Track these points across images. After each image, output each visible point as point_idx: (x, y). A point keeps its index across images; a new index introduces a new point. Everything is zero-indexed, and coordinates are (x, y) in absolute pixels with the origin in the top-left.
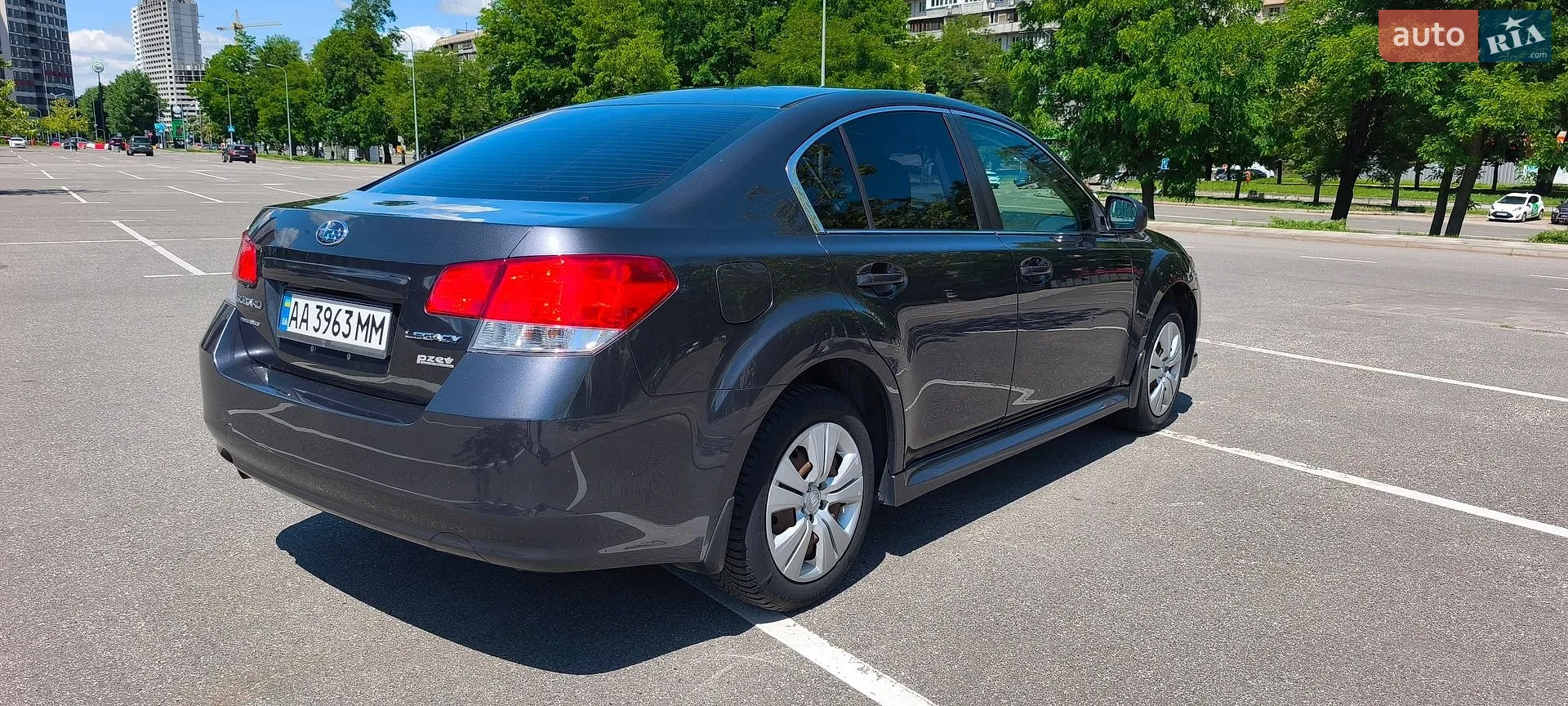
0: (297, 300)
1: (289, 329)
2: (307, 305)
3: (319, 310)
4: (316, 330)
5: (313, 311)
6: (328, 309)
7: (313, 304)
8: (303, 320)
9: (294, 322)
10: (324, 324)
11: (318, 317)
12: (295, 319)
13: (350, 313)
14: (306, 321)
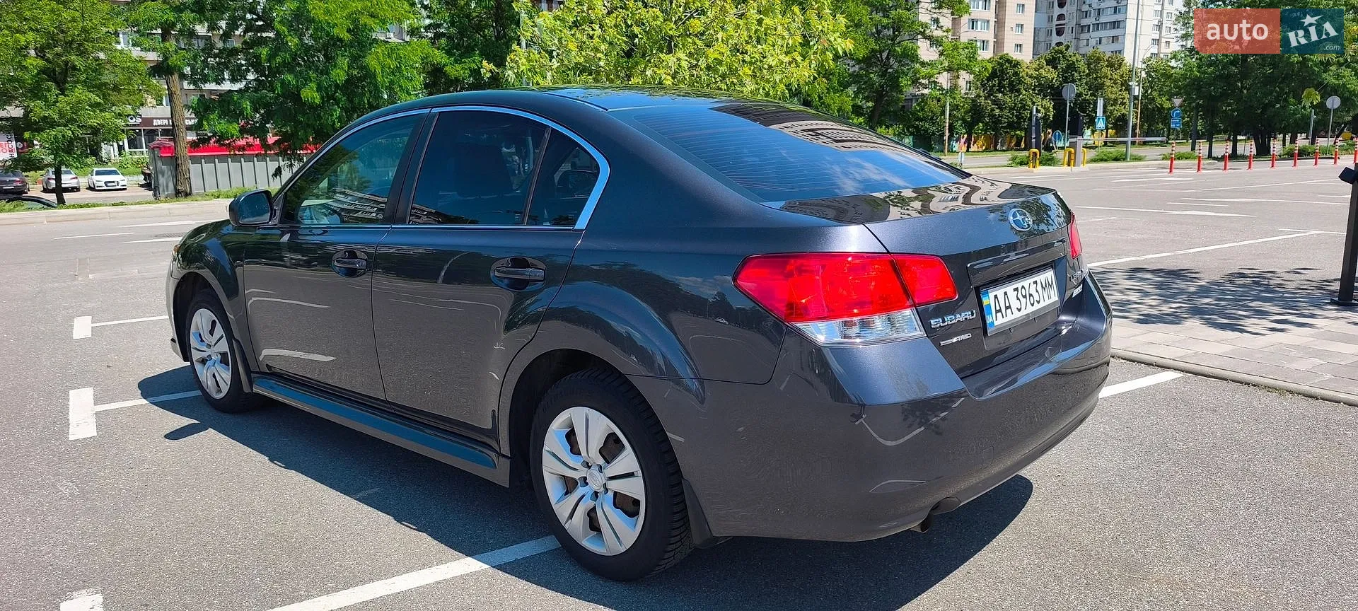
0: (995, 293)
1: (996, 323)
2: (1006, 293)
3: (1016, 292)
4: (1019, 310)
5: (1012, 295)
6: (1023, 287)
7: (1009, 289)
8: (1007, 308)
9: (999, 314)
10: (1023, 300)
11: (1018, 299)
12: (1000, 311)
13: (1035, 282)
14: (1009, 307)
